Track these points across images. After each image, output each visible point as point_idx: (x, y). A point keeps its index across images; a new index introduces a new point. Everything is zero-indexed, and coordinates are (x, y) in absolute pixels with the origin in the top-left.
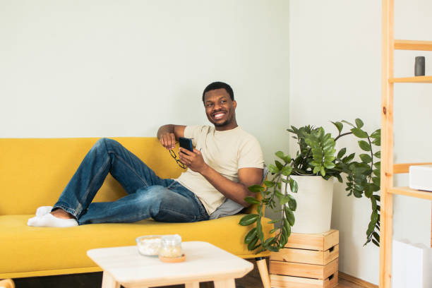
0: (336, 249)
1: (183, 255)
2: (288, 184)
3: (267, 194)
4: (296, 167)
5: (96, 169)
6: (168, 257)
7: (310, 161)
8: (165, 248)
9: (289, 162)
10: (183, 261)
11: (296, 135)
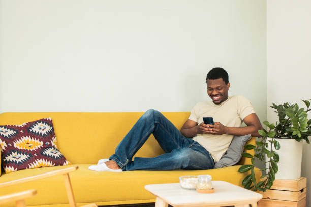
0: (305, 191)
1: (213, 189)
2: (273, 144)
3: (258, 151)
4: (277, 132)
5: (144, 132)
6: (203, 190)
7: (287, 128)
8: (201, 184)
9: (273, 129)
10: (213, 192)
11: (276, 110)
